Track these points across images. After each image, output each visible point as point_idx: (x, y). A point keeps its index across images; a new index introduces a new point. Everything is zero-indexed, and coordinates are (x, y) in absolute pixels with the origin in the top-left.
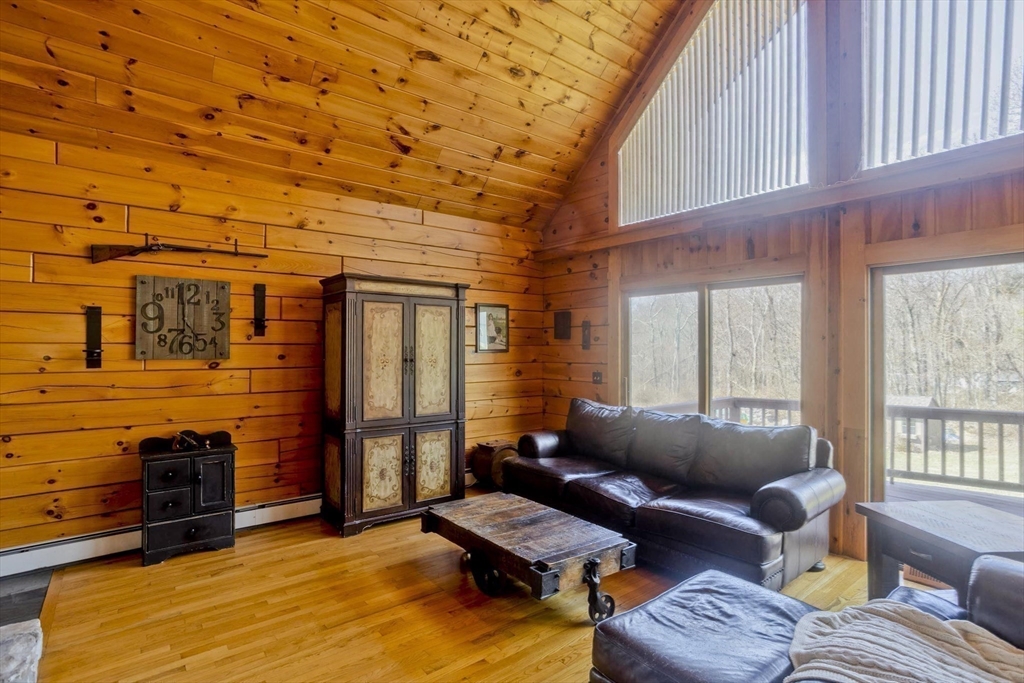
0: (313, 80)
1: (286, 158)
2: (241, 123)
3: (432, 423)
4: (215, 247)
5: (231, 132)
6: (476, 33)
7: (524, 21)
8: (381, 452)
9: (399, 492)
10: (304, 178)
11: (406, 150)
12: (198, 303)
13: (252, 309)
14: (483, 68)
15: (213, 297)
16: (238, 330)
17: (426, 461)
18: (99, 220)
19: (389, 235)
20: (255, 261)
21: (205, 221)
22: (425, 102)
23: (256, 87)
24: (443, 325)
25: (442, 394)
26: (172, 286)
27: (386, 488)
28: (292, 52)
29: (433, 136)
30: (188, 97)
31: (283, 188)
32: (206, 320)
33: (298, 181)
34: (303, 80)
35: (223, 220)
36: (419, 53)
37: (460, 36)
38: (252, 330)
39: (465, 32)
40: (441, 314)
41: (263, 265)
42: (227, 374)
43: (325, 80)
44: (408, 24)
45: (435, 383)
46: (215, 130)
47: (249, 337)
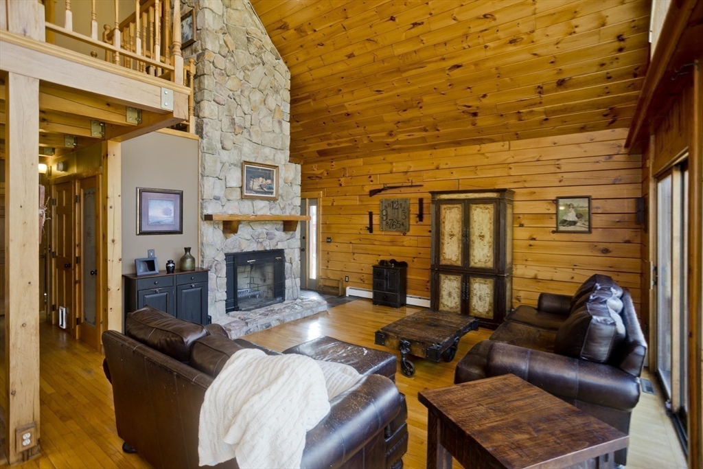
0: (414, 105)
1: (424, 139)
2: (401, 132)
3: (482, 273)
4: (405, 184)
5: (402, 137)
6: (472, 42)
7: (496, 16)
8: (449, 283)
9: (459, 307)
10: (436, 145)
11: (475, 114)
12: (397, 209)
13: (418, 209)
14: (489, 53)
15: (403, 206)
16: (413, 219)
17: (476, 294)
18: (372, 181)
19: (485, 161)
20: (419, 188)
21: (401, 174)
22: (469, 88)
23: (398, 118)
24: (488, 215)
25: (488, 256)
26: (390, 202)
27: (451, 302)
28: (400, 100)
29: (485, 101)
30: (382, 131)
31: (429, 152)
32: (401, 216)
33: (434, 147)
34: (412, 107)
35: (406, 172)
36: (450, 69)
37: (464, 49)
38: (418, 219)
39: (465, 45)
40: (487, 208)
41: (421, 189)
42: (409, 238)
43: (419, 103)
44: (436, 61)
45: (483, 249)
46: (395, 139)
47: (417, 222)
